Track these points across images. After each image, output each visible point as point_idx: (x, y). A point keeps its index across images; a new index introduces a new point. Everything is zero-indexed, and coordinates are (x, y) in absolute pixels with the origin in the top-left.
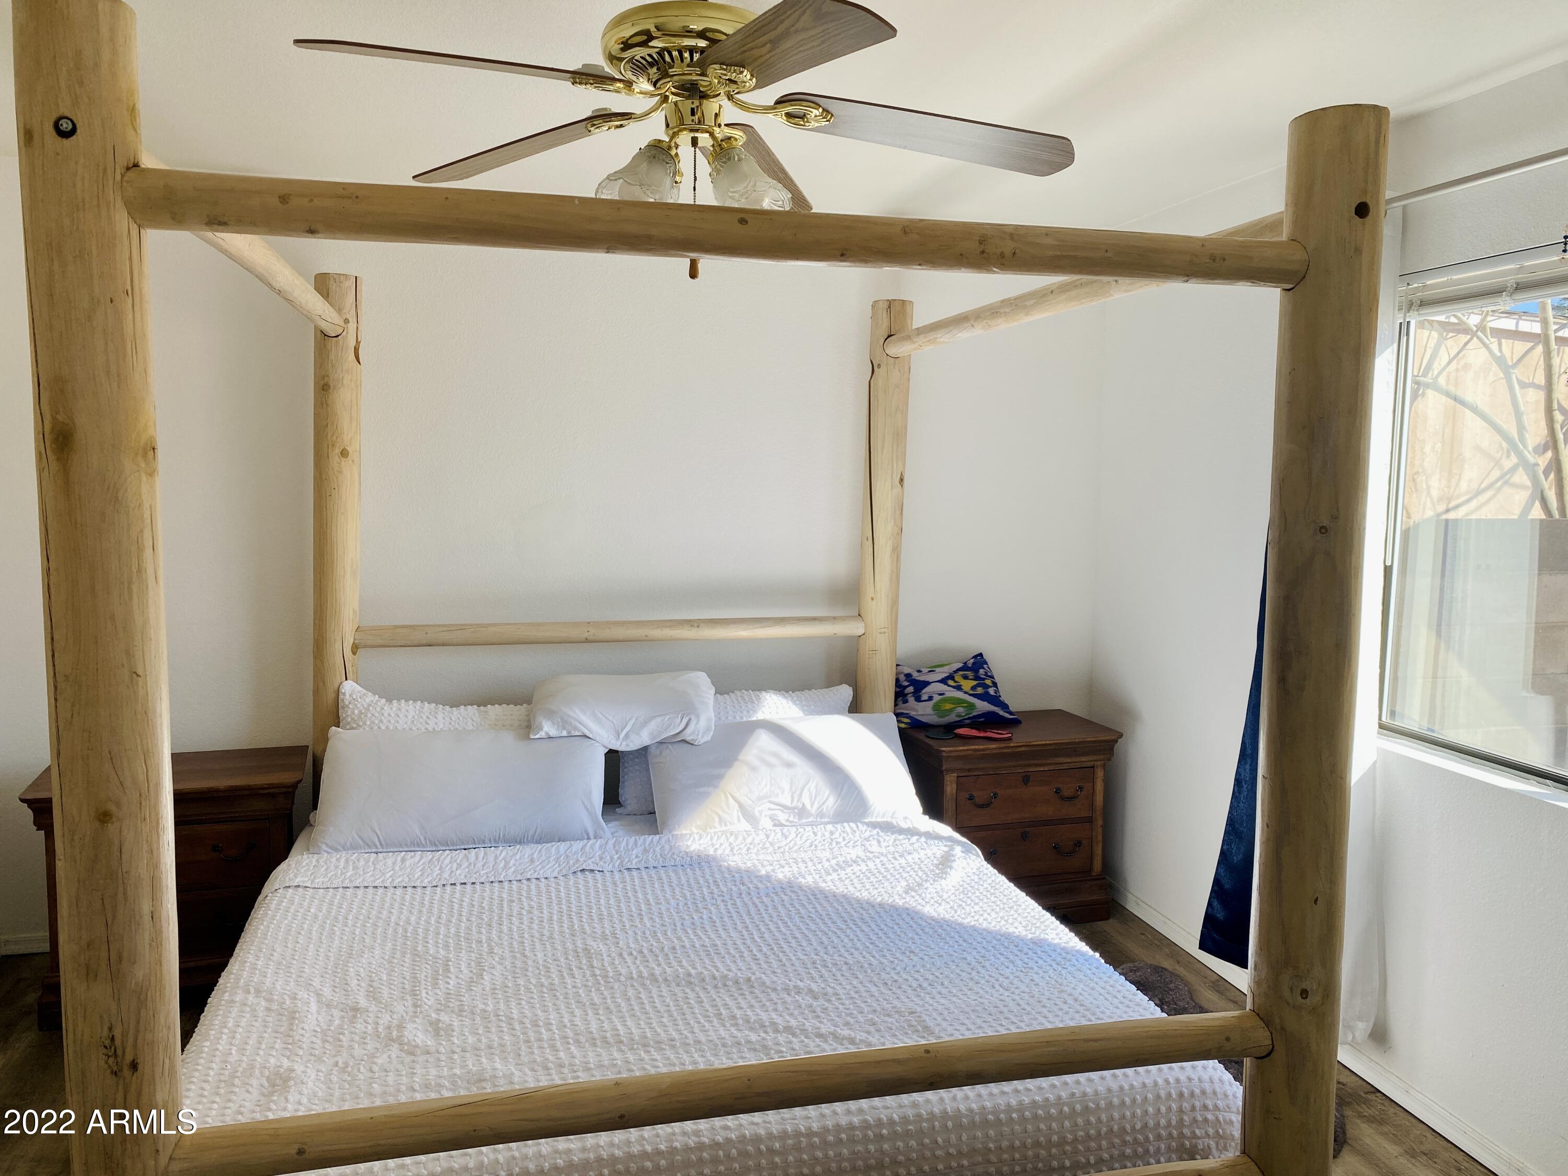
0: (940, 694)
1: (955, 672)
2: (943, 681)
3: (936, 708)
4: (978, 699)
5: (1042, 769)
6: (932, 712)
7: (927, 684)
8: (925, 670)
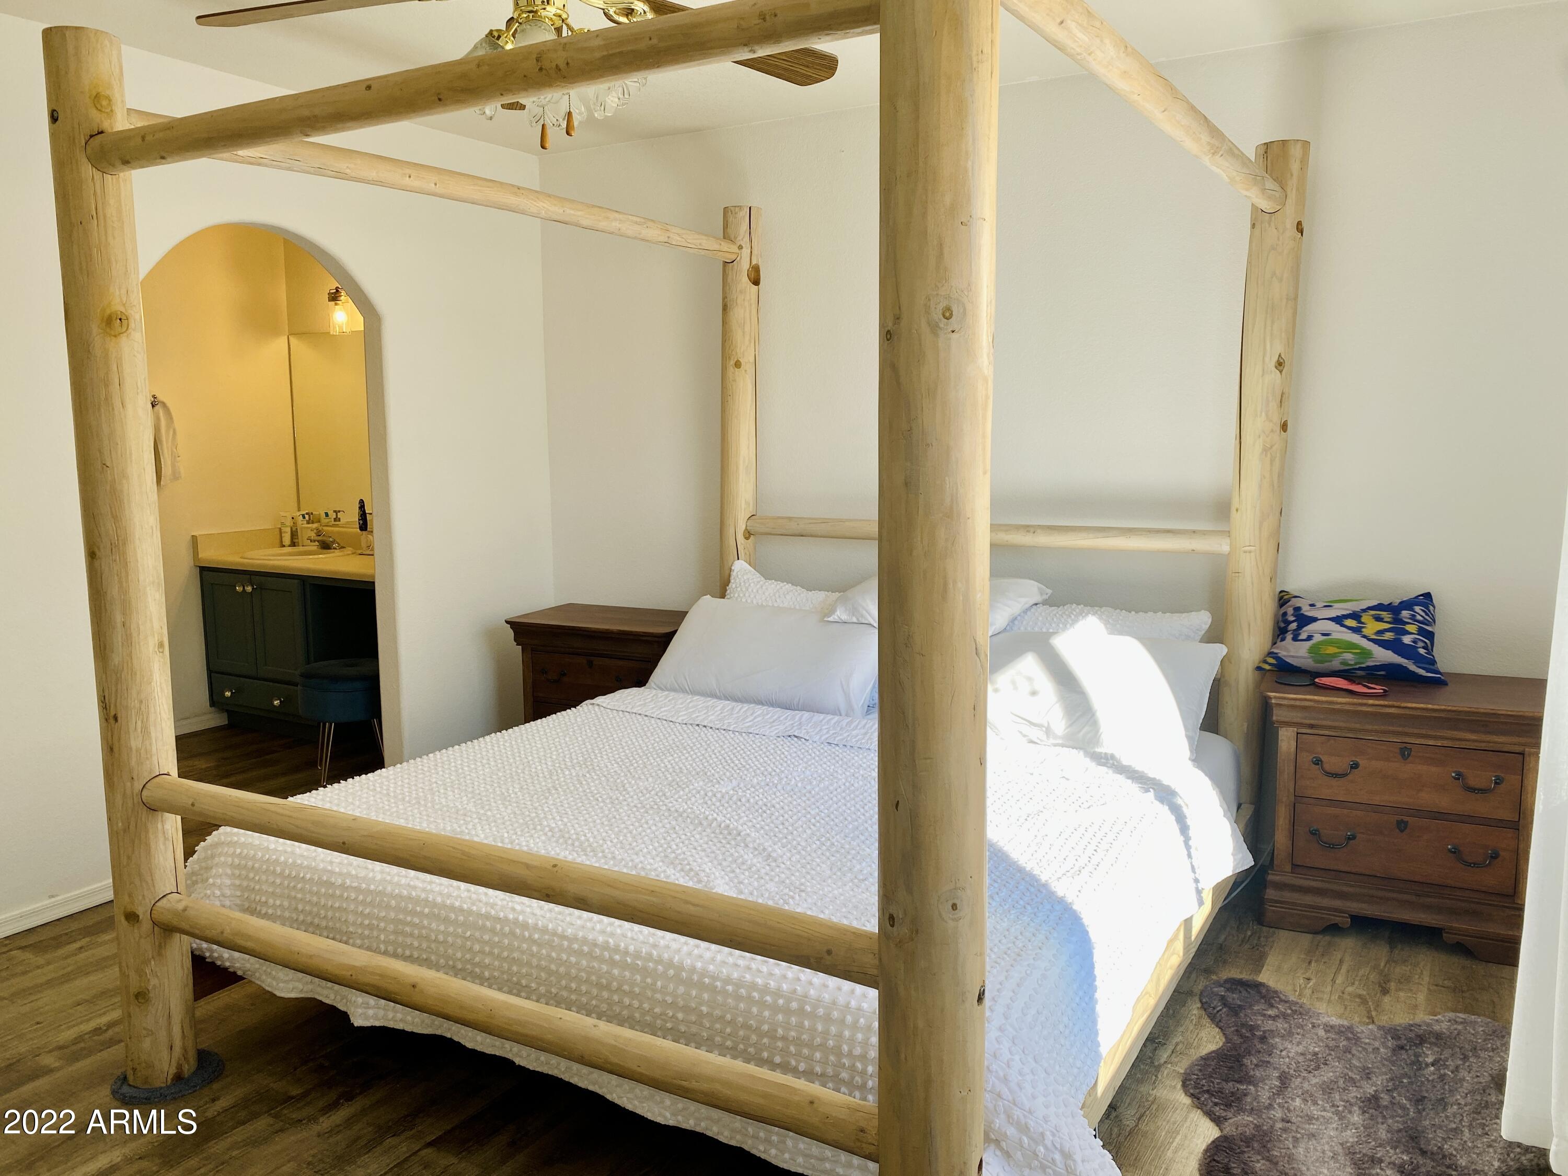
0: (1324, 635)
1: (1364, 611)
2: (1338, 620)
3: (1313, 650)
4: (1380, 646)
5: (1431, 742)
6: (1307, 655)
7: (1314, 620)
8: (1319, 605)
